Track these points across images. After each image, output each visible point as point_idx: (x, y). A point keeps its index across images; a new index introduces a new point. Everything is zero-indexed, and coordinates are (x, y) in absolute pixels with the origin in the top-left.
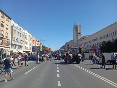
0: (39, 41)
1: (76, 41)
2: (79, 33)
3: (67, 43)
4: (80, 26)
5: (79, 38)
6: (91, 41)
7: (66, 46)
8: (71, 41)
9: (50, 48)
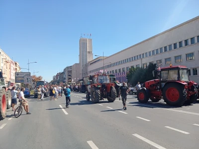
0: (16, 64)
1: (84, 65)
2: (90, 52)
3: (68, 68)
4: (91, 40)
5: (89, 60)
6: (109, 66)
7: (66, 73)
8: (76, 64)
9: (40, 77)
